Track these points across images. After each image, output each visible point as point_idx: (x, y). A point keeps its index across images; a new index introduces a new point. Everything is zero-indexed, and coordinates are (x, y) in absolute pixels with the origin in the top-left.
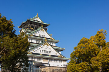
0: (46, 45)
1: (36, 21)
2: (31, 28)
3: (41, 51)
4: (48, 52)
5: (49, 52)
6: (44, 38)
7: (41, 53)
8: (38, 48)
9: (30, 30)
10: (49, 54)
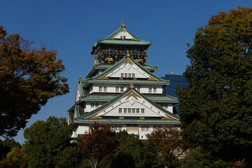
0: (132, 97)
1: (121, 39)
2: (107, 58)
3: (123, 110)
4: (138, 112)
5: (140, 110)
6: (132, 79)
7: (123, 114)
8: (115, 106)
9: (106, 63)
10: (140, 114)
